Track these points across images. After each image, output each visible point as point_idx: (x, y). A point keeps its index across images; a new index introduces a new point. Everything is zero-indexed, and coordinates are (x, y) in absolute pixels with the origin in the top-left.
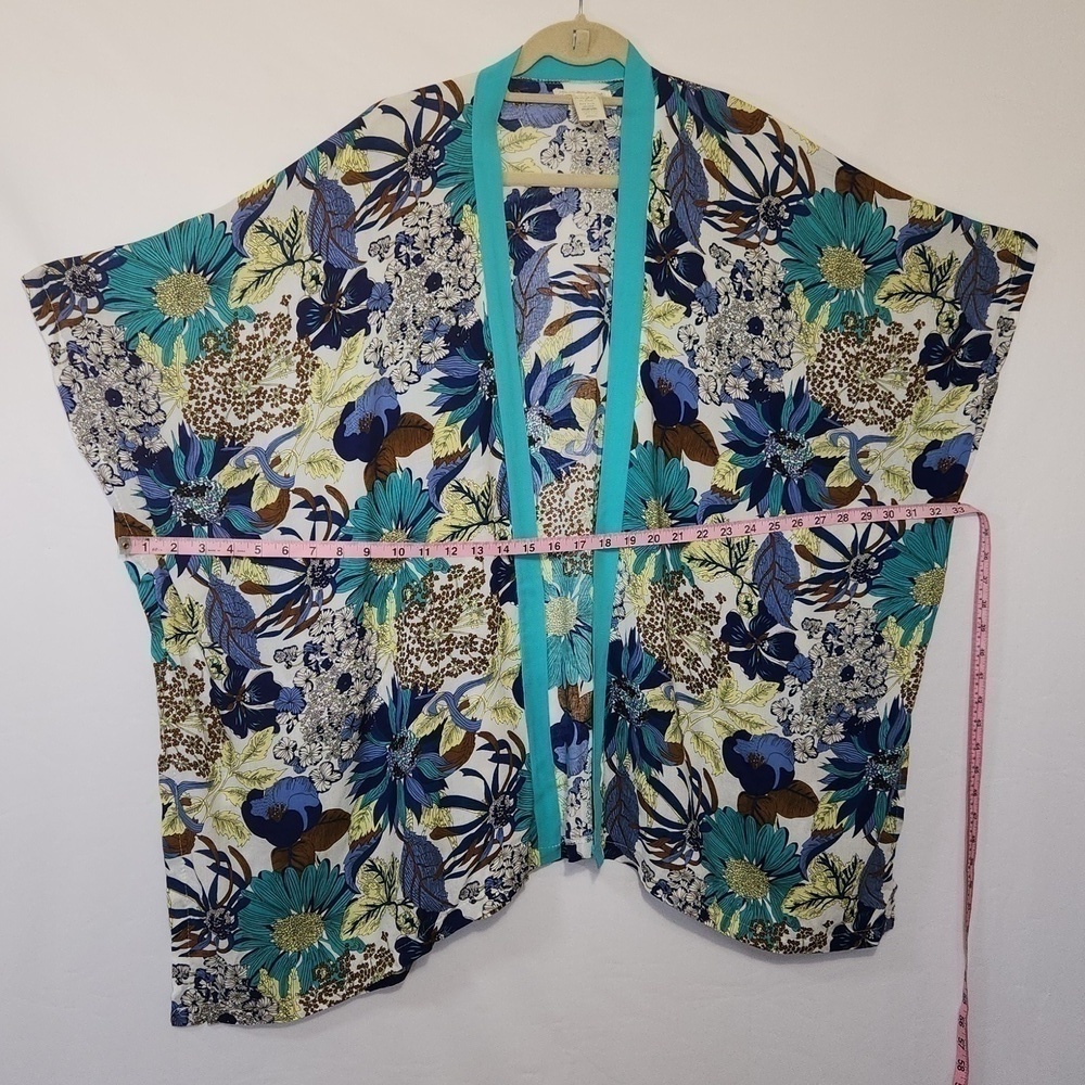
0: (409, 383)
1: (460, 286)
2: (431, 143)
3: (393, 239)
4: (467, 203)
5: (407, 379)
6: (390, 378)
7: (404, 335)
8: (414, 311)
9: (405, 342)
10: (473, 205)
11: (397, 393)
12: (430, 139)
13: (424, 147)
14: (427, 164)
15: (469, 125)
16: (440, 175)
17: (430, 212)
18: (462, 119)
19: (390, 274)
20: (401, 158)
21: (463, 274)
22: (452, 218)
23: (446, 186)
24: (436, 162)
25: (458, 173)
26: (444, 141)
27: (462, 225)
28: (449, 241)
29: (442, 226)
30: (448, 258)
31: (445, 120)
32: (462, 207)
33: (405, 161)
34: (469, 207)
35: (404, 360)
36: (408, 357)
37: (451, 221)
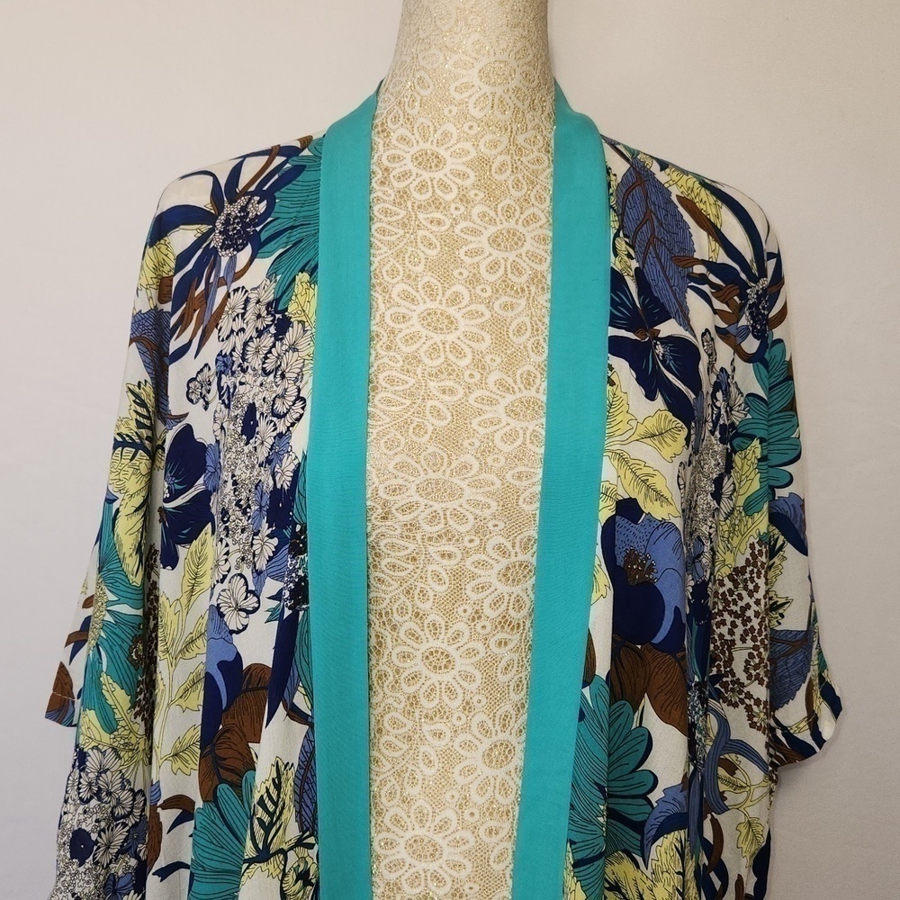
0: (248, 612)
1: (274, 414)
2: (253, 194)
3: (213, 368)
4: (302, 270)
5: (243, 604)
6: (218, 607)
7: (227, 529)
8: (235, 483)
9: (229, 541)
10: (313, 271)
11: (232, 632)
12: (252, 188)
13: (242, 201)
14: (245, 226)
15: (317, 157)
16: (264, 236)
17: (247, 301)
18: (306, 152)
19: (217, 426)
20: (205, 228)
21: (279, 391)
22: (277, 300)
23: (271, 253)
24: (260, 219)
25: (293, 227)
26: (276, 187)
27: (292, 308)
28: (267, 340)
29: (259, 316)
30: (264, 369)
31: (279, 160)
32: (294, 279)
33: (212, 231)
34: (305, 277)
35: (234, 572)
36: (238, 568)
37: (275, 306)
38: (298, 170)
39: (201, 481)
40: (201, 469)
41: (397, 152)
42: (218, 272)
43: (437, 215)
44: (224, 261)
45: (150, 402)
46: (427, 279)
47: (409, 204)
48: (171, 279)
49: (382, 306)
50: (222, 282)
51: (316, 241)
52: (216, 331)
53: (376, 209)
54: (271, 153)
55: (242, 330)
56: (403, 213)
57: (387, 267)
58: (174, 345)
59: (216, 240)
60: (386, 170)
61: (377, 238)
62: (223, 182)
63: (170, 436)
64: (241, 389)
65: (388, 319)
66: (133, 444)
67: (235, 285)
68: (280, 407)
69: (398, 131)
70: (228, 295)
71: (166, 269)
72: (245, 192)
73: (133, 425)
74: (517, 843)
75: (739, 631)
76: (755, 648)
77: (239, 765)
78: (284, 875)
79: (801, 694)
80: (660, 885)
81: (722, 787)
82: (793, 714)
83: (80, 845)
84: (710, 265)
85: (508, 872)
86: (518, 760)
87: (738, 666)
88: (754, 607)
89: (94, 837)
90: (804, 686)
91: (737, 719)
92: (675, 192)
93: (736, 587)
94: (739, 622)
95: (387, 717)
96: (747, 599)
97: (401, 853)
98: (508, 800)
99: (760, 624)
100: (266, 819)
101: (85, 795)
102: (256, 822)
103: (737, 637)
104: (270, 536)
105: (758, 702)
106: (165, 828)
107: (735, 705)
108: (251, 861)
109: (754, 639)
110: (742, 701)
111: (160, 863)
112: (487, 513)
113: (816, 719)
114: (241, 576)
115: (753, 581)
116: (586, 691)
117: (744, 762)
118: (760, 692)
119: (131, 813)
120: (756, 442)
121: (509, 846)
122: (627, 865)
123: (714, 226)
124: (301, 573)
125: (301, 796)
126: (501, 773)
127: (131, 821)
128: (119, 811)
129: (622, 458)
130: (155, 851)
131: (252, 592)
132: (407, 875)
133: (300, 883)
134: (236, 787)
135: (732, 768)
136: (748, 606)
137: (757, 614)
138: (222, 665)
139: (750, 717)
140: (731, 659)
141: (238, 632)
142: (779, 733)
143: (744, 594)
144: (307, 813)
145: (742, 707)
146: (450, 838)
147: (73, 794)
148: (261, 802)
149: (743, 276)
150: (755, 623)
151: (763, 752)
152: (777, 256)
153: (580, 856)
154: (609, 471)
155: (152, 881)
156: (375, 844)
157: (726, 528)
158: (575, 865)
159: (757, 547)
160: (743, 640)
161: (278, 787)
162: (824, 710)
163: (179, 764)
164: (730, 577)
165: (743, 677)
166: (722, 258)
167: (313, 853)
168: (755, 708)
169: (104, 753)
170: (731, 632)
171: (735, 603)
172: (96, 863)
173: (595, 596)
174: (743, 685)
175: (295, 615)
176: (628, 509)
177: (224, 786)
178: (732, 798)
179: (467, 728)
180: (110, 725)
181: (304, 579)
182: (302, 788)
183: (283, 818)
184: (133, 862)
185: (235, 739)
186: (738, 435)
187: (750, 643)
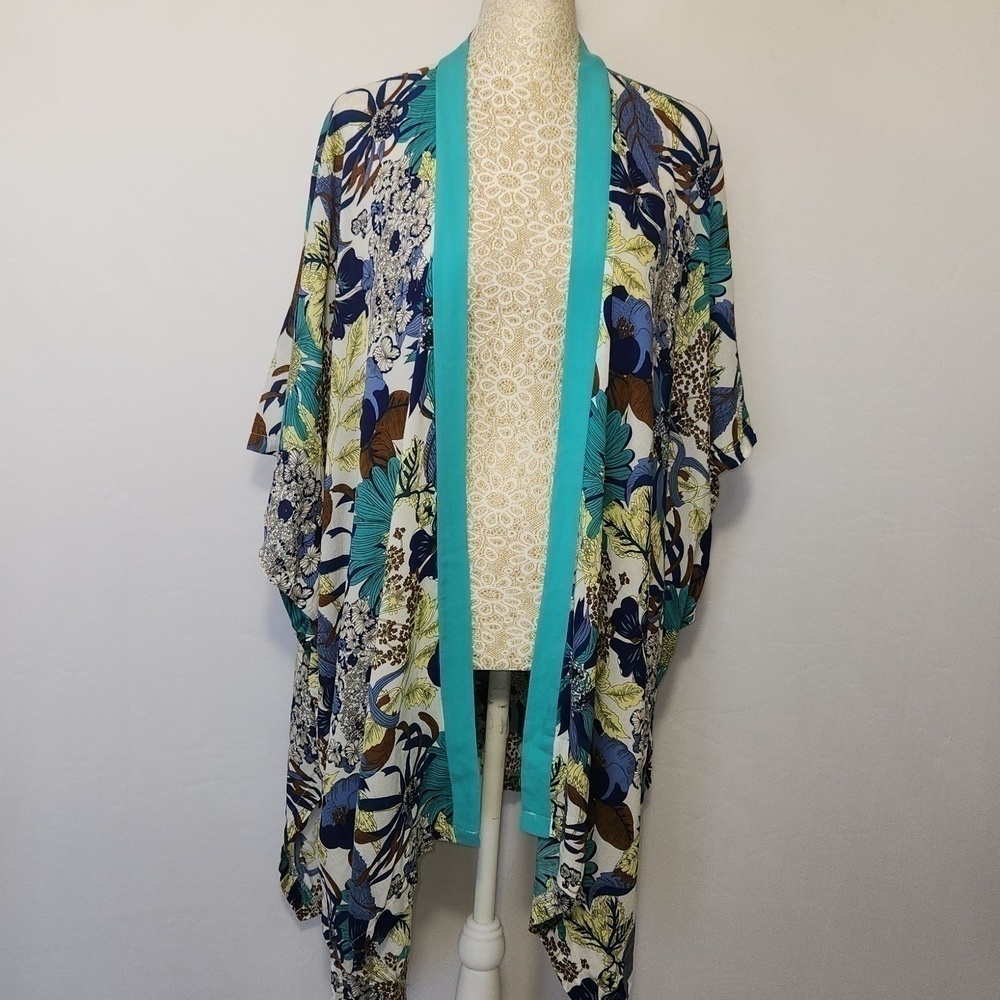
0: (393, 359)
1: (411, 236)
2: (394, 103)
3: (369, 211)
4: (426, 150)
5: (390, 354)
6: (374, 358)
7: (379, 309)
8: (385, 280)
9: (381, 316)
10: (433, 151)
11: (382, 372)
12: (393, 100)
13: (387, 108)
14: (390, 123)
15: (433, 81)
16: (402, 130)
17: (392, 169)
18: (426, 78)
19: (372, 248)
20: (365, 124)
21: (415, 221)
22: (411, 168)
23: (406, 140)
24: (399, 119)
25: (419, 124)
26: (408, 99)
27: (421, 172)
28: (406, 192)
29: (400, 178)
30: (404, 210)
31: (409, 82)
32: (421, 156)
33: (369, 126)
34: (428, 154)
35: (384, 335)
36: (387, 331)
37: (409, 172)
38: (422, 89)
39: (359, 284)
40: (361, 277)
41: (482, 78)
42: (374, 151)
43: (508, 117)
44: (377, 145)
45: (328, 234)
46: (502, 155)
47: (491, 110)
48: (342, 157)
49: (475, 172)
50: (375, 157)
51: (435, 132)
52: (371, 188)
53: (470, 113)
54: (404, 77)
55: (390, 186)
56: (487, 115)
57: (478, 148)
58: (344, 198)
59: (372, 132)
60: (476, 89)
61: (471, 130)
62: (375, 96)
63: (340, 255)
64: (389, 222)
65: (479, 180)
66: (318, 260)
67: (384, 159)
68: (415, 231)
69: (483, 65)
70: (380, 165)
71: (338, 150)
72: (389, 102)
73: (318, 248)
74: (553, 499)
75: (691, 387)
76: (701, 397)
77: (386, 454)
78: (418, 507)
79: (729, 428)
80: (635, 517)
81: (680, 489)
82: (724, 441)
83: (285, 510)
84: (673, 151)
85: (547, 515)
86: (553, 449)
87: (690, 410)
88: (700, 371)
89: (293, 504)
90: (731, 422)
91: (689, 443)
92: (653, 105)
93: (689, 358)
94: (691, 381)
95: (476, 423)
96: (696, 366)
97: (484, 502)
98: (548, 473)
99: (704, 382)
100: (409, 472)
101: (287, 478)
102: (403, 473)
103: (690, 391)
104: (408, 310)
105: (702, 432)
106: (335, 504)
107: (688, 435)
108: (399, 496)
109: (700, 391)
110: (693, 432)
111: (331, 527)
112: (538, 293)
113: (739, 444)
114: (389, 337)
115: (699, 354)
116: (594, 400)
117: (692, 471)
118: (704, 426)
119: (313, 494)
120: (702, 265)
121: (548, 500)
122: (617, 507)
123: (676, 127)
124: (429, 327)
125: (428, 462)
126: (543, 456)
127: (314, 499)
128: (307, 492)
129: (616, 262)
130: (327, 519)
131: (396, 347)
132: (487, 516)
133: (426, 513)
134: (384, 468)
135: (686, 476)
136: (697, 370)
137: (702, 375)
138: (376, 393)
139: (698, 442)
140: (686, 405)
141: (386, 372)
142: (716, 454)
143: (694, 362)
144: (431, 471)
145: (692, 436)
146: (513, 494)
147: (280, 479)
148: (406, 462)
149: (694, 159)
150: (701, 381)
151: (706, 466)
152: (718, 148)
153: (588, 496)
154: (608, 269)
155: (326, 538)
156: (469, 499)
157: (683, 321)
158: (586, 501)
159: (702, 332)
160: (694, 392)
161: (415, 453)
162: (745, 442)
163: (344, 464)
164: (686, 353)
165: (693, 417)
166: (681, 147)
167: (434, 496)
168: (701, 436)
169: (299, 453)
170: (686, 388)
171: (689, 369)
172: (294, 522)
173: (599, 343)
174: (693, 422)
175: (426, 352)
176: (619, 292)
177: (377, 468)
178: (686, 495)
179: (523, 429)
180: (304, 436)
181: (431, 331)
182: (428, 457)
183: (418, 472)
184: (314, 526)
185: (383, 438)
186: (691, 261)
187: (697, 394)
